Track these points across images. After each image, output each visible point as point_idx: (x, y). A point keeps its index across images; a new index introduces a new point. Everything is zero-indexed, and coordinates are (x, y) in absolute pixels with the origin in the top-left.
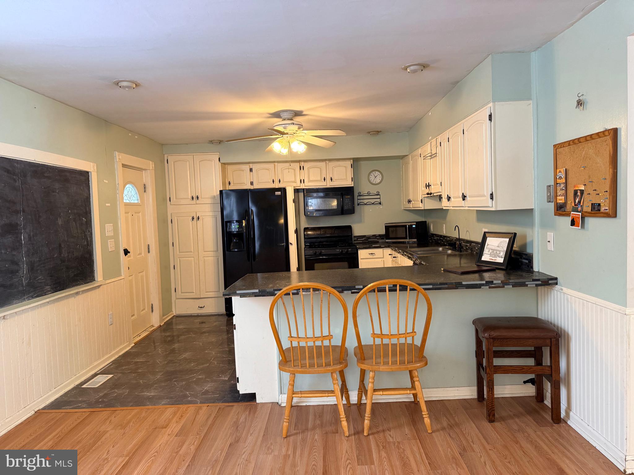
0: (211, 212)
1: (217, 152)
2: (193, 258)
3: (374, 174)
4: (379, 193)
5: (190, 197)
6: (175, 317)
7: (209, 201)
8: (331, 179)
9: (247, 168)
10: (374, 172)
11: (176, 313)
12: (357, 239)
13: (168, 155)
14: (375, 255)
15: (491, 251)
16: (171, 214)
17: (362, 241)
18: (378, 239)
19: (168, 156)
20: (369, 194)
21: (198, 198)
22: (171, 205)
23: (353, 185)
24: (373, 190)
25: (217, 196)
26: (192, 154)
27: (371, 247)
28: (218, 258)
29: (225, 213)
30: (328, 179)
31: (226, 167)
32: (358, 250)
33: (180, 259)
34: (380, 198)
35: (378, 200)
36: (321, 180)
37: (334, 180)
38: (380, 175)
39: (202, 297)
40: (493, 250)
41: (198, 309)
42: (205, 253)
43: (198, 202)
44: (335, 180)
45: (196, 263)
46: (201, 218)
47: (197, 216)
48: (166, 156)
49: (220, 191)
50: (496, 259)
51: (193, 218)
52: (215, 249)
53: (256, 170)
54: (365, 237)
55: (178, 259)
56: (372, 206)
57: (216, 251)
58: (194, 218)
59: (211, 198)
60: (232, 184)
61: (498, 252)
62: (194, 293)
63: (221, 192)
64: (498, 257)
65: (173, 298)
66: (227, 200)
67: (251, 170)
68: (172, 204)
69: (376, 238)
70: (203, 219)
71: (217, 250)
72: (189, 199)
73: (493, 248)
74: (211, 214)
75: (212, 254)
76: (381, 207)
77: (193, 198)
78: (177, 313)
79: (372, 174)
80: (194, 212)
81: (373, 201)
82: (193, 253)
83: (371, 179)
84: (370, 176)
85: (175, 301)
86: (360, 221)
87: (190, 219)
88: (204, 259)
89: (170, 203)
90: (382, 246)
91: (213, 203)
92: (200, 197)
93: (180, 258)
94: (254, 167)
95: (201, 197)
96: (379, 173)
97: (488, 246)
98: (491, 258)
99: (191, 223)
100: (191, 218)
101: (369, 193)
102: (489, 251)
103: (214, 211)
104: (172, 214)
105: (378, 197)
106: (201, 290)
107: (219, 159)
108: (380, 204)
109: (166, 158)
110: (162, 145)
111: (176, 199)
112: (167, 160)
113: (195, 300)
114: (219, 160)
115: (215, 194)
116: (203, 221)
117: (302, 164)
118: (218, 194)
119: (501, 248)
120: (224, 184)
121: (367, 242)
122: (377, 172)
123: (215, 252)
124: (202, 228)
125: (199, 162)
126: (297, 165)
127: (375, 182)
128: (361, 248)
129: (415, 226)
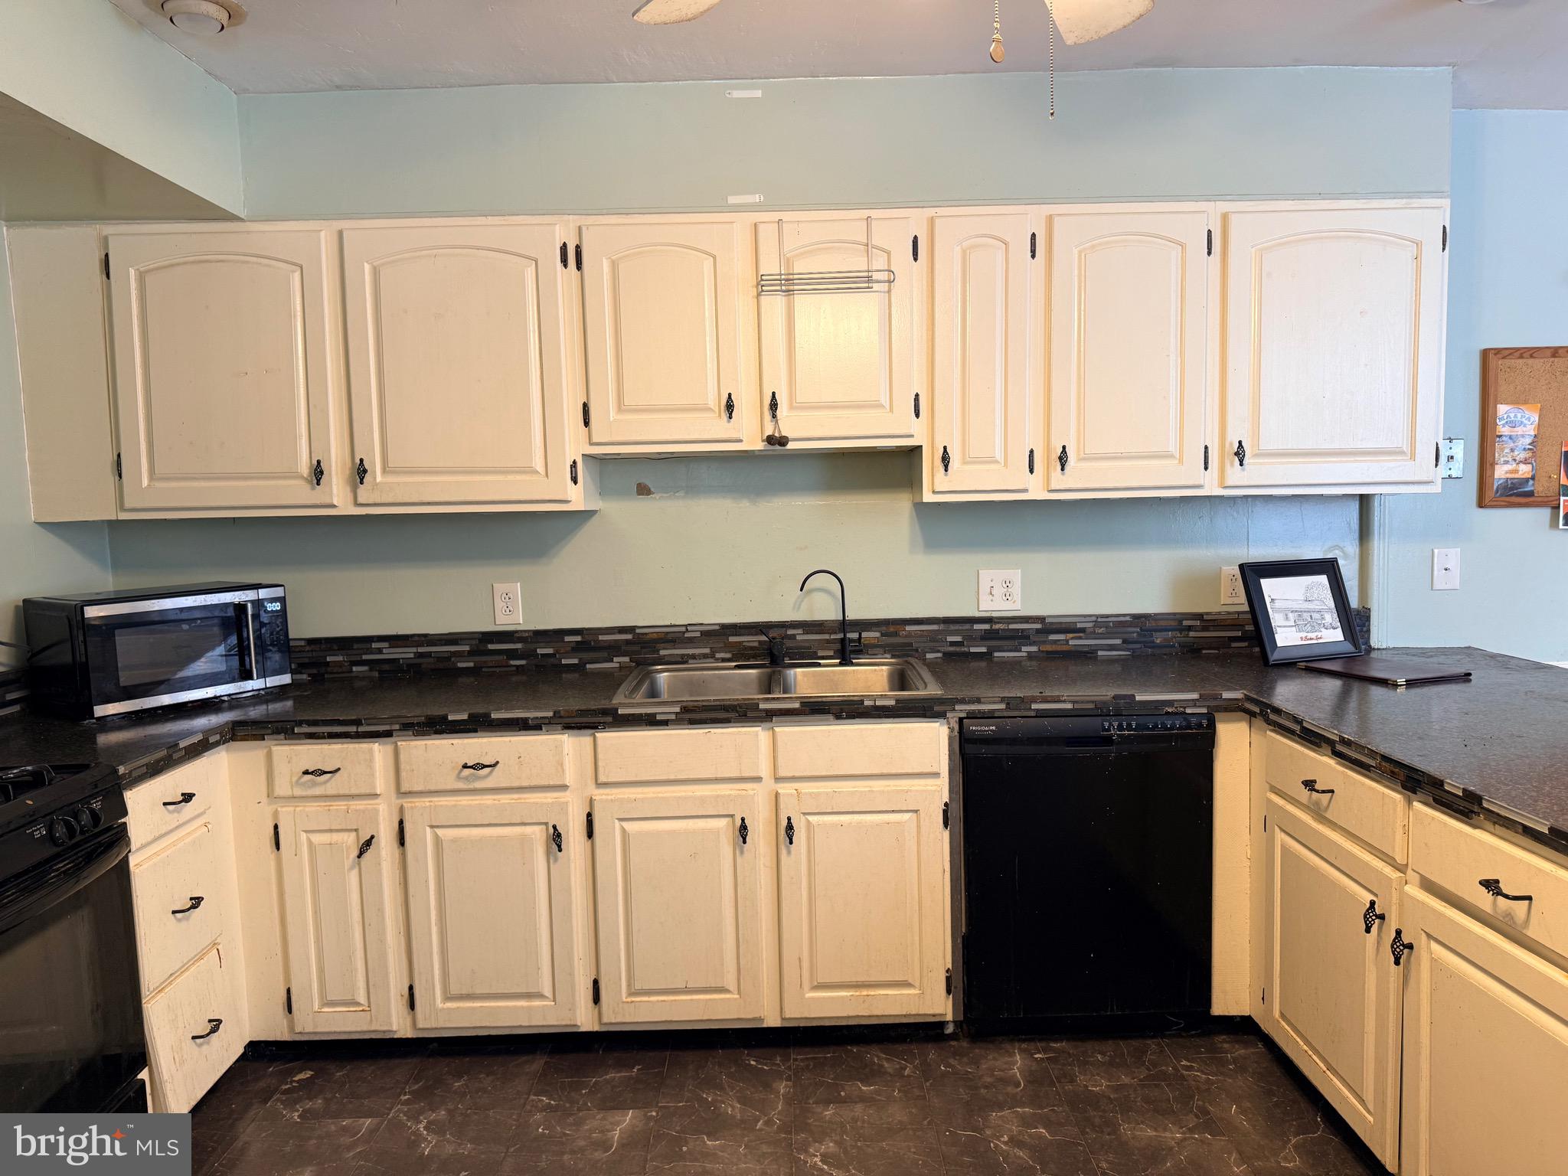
15: (1291, 615)
27: (175, 756)
40: (1296, 611)
50: (1319, 635)
61: (1316, 616)
64: (1323, 630)
73: (1295, 606)
97: (1277, 604)
98: (1304, 635)
102: (1287, 619)
119: (1316, 602)
128: (134, 774)
129: (278, 604)
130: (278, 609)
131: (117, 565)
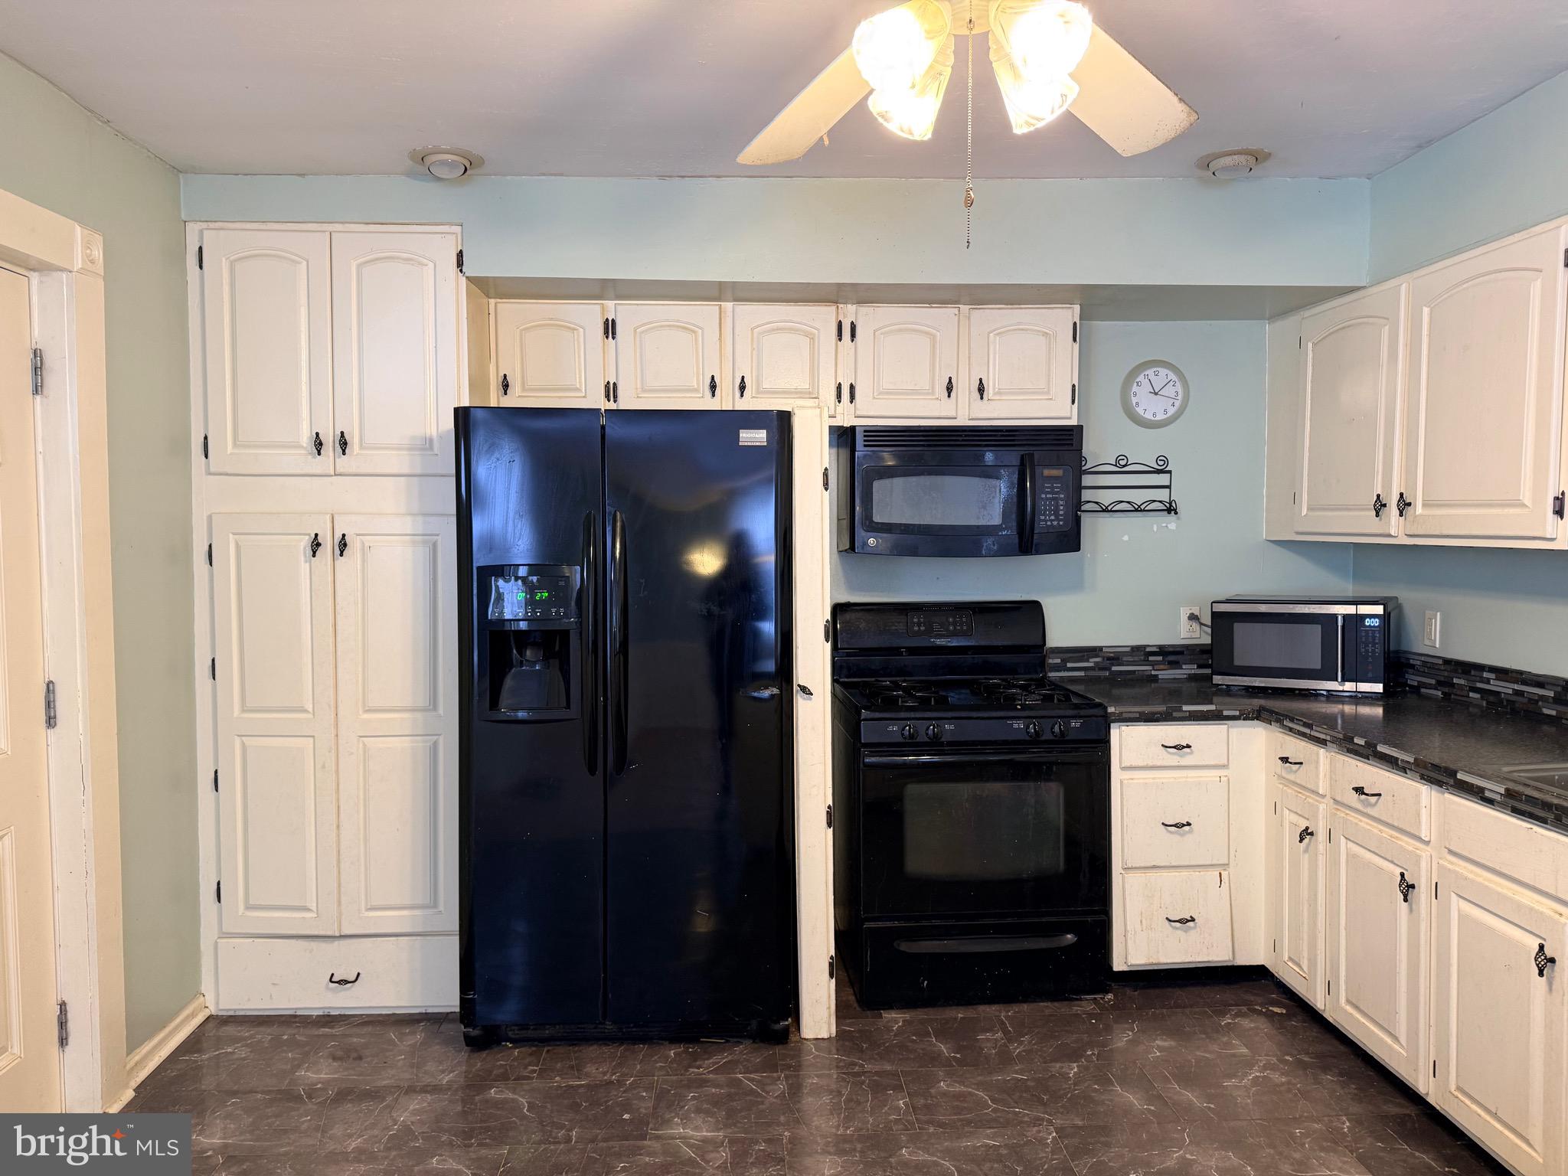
0: (409, 519)
1: (451, 224)
2: (311, 740)
3: (1152, 377)
4: (1166, 461)
5: (306, 439)
6: (210, 1025)
7: (400, 462)
8: (981, 390)
9: (589, 314)
10: (1150, 372)
11: (217, 1003)
12: (1065, 661)
13: (204, 225)
14: (1192, 753)
16: (210, 518)
17: (1082, 674)
18: (1153, 664)
19: (201, 232)
20: (1121, 466)
21: (344, 444)
22: (210, 474)
23: (1074, 422)
24: (1143, 450)
25: (440, 437)
26: (325, 227)
27: (1175, 714)
28: (435, 745)
29: (478, 526)
30: (965, 388)
31: (492, 307)
32: (1112, 725)
33: (243, 744)
34: (1169, 487)
35: (1163, 495)
36: (933, 393)
37: (991, 392)
38: (1178, 384)
39: (346, 931)
41: (327, 988)
42: (366, 716)
43: (344, 463)
44: (995, 394)
45: (324, 767)
46: (358, 545)
47: (338, 536)
48: (192, 229)
49: (456, 410)
51: (316, 545)
52: (422, 701)
53: (635, 331)
54: (1097, 656)
55: (237, 742)
56: (1137, 519)
57: (424, 710)
58: (318, 545)
59: (409, 449)
60: (516, 388)
62: (309, 910)
63: (463, 417)
65: (208, 934)
66: (493, 459)
67: (610, 328)
68: (212, 470)
69: (1146, 662)
70: (365, 550)
71: (433, 704)
72: (303, 447)
74: (407, 525)
75: (403, 721)
76: (1172, 526)
77: (321, 444)
78: (221, 1007)
79: (1141, 378)
80: (327, 514)
81: (1138, 497)
82: (311, 716)
83: (1134, 400)
84: (1135, 388)
85: (216, 942)
86: (1076, 584)
87: (302, 548)
88: (364, 745)
89: (208, 466)
90: (1225, 713)
91: (418, 471)
92: (356, 440)
93: (243, 738)
94: (625, 312)
95: (361, 440)
96: (1172, 376)
99: (304, 567)
100: (305, 542)
101: (1123, 463)
103: (425, 515)
104: (214, 517)
105: (1163, 479)
106: (343, 899)
107: (460, 255)
108: (1171, 509)
109: (196, 239)
110: (177, 170)
111: (235, 445)
112: (200, 249)
113: (313, 945)
114: (460, 264)
115: (432, 431)
116: (364, 561)
117: (850, 312)
118: (449, 431)
120: (477, 382)
121: (1106, 678)
122: (1163, 371)
123: (419, 715)
124: (359, 594)
125: (359, 266)
126: (823, 317)
127: (1154, 415)
128: (1124, 715)
129: (1377, 620)
130: (1377, 625)
131: (1358, 576)
